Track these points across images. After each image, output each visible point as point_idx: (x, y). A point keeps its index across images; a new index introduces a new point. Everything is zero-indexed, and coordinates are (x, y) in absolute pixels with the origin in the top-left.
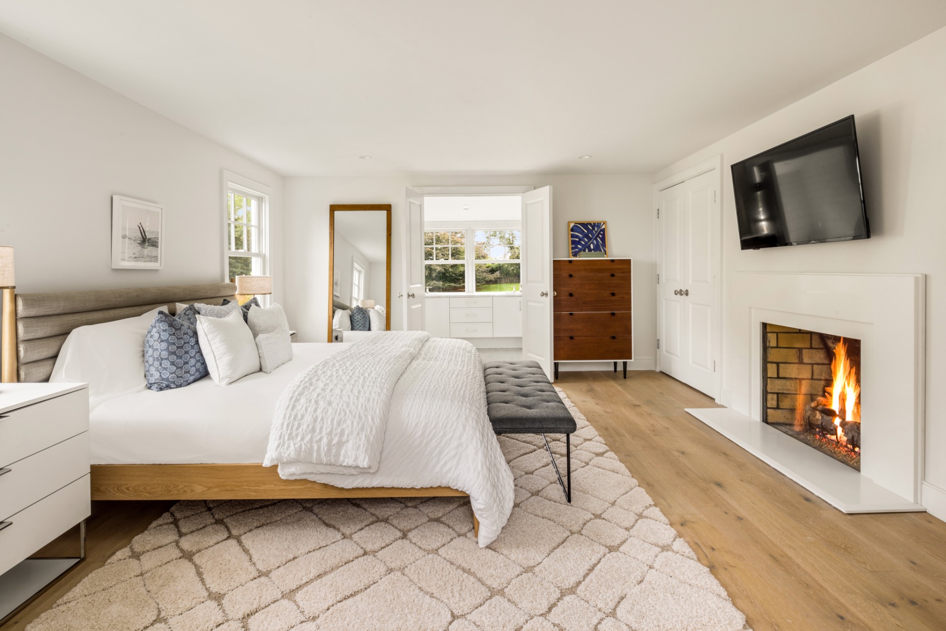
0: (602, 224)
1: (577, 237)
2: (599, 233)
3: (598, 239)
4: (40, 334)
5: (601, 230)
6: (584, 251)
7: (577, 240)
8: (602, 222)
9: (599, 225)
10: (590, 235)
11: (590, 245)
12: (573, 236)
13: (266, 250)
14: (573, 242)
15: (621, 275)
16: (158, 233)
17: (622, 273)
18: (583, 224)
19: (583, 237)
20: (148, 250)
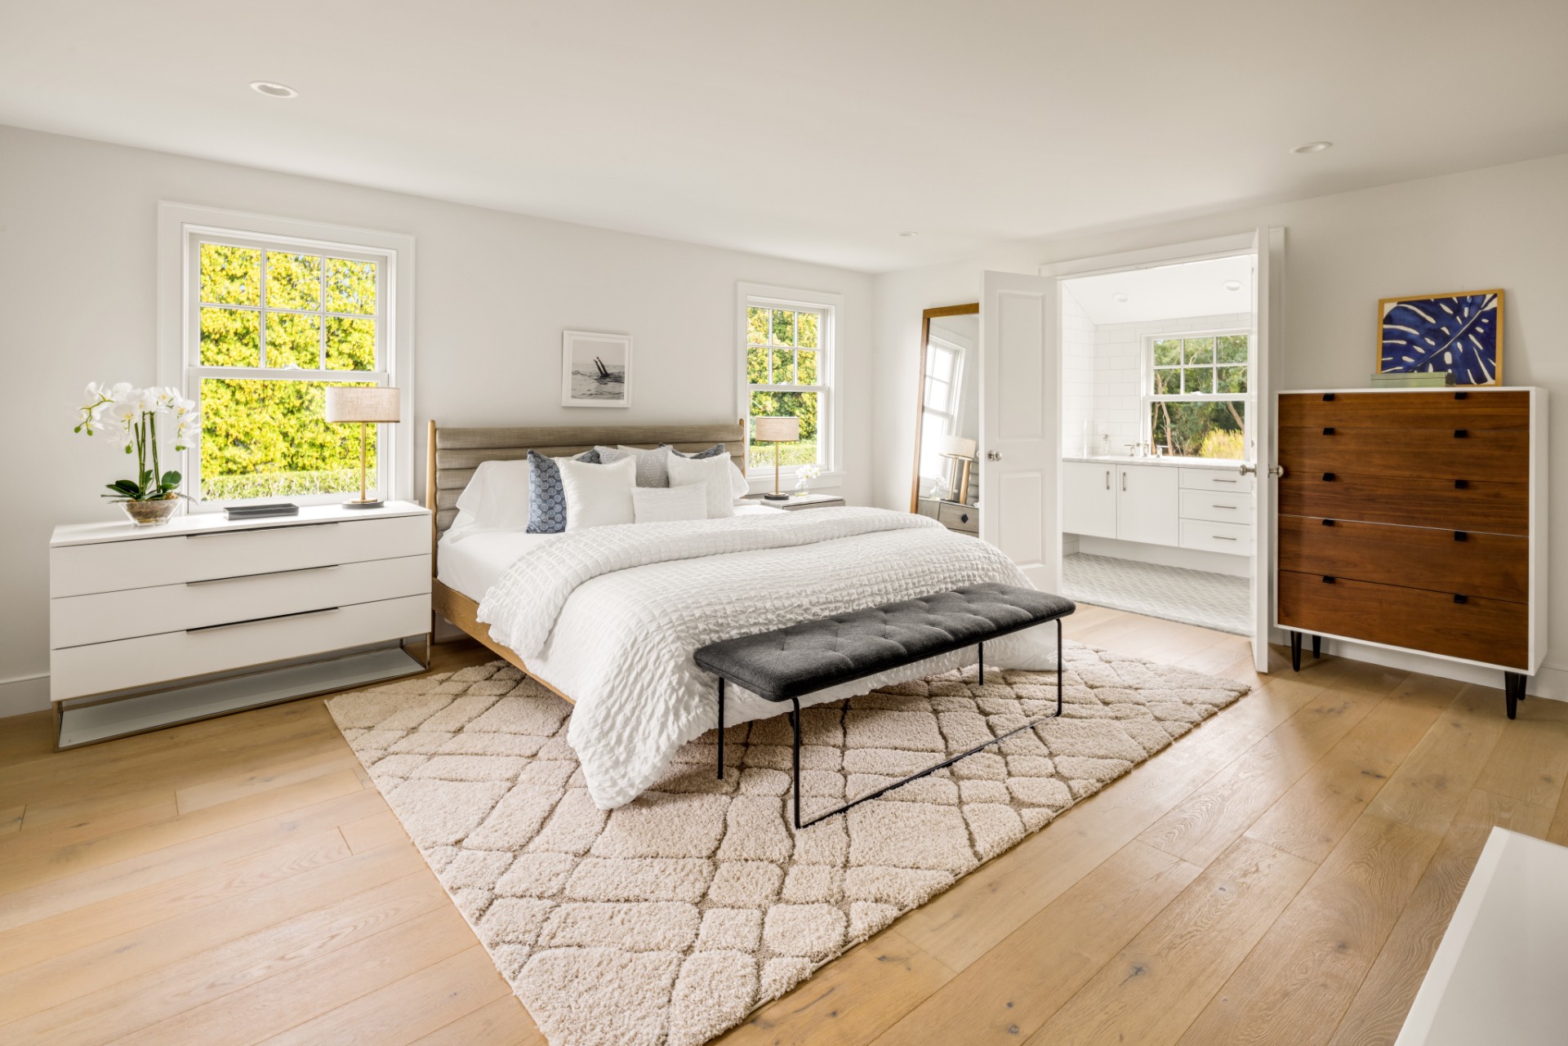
0: (1488, 297)
1: (1402, 335)
2: (1478, 322)
3: (1472, 337)
4: (455, 465)
5: (1484, 315)
6: (1423, 369)
7: (1403, 343)
8: (1489, 292)
9: (1478, 301)
10: (1445, 329)
11: (1441, 356)
12: (1387, 335)
13: (831, 382)
14: (1387, 350)
15: (1493, 433)
16: (623, 367)
17: (1495, 428)
18: (1424, 304)
19: (1422, 336)
20: (611, 386)
